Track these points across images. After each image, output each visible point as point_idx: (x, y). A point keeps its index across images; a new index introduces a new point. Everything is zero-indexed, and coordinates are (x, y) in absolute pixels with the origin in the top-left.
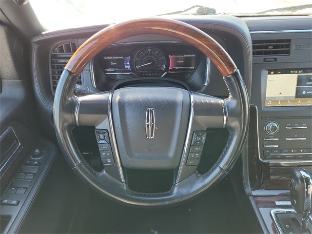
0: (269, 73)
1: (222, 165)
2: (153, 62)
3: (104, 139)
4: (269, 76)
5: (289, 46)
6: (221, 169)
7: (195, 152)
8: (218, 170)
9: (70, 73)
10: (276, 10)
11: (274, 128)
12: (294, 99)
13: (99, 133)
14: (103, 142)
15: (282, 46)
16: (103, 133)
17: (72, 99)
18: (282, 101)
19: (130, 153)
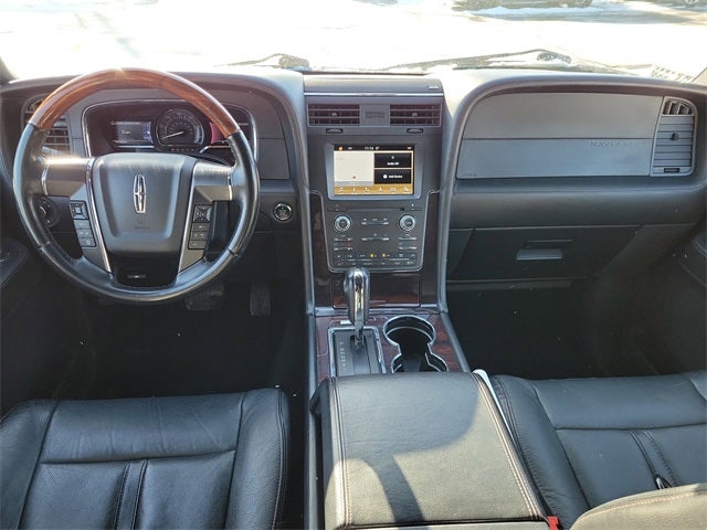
0: (337, 149)
1: (231, 247)
2: (186, 132)
3: (81, 214)
4: (335, 152)
5: (357, 114)
6: (231, 252)
7: (199, 231)
8: (227, 253)
9: (35, 128)
10: (403, 66)
11: (343, 224)
12: (373, 184)
13: (74, 206)
14: (80, 217)
15: (348, 114)
16: (80, 206)
17: (38, 161)
18: (358, 188)
19: (114, 230)
